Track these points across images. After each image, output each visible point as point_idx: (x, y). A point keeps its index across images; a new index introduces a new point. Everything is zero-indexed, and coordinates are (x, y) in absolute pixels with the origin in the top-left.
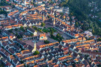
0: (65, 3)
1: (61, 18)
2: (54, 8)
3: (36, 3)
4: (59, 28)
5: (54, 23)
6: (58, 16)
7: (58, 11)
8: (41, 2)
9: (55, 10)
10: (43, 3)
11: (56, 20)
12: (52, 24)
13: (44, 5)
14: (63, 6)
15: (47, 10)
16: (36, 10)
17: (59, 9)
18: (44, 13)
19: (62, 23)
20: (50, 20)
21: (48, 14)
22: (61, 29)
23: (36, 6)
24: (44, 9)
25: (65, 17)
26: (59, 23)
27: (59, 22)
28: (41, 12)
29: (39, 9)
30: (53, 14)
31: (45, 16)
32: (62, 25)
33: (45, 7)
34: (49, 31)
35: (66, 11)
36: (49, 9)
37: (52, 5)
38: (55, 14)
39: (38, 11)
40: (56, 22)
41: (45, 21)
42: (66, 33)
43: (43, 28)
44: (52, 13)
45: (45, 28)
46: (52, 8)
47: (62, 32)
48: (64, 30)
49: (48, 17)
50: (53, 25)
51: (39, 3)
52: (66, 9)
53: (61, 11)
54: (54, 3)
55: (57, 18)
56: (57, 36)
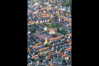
0: (67, 4)
1: (65, 15)
2: (59, 8)
3: (45, 4)
4: (63, 24)
5: (60, 20)
6: (62, 14)
7: (62, 9)
8: (48, 3)
9: (59, 9)
10: (50, 3)
11: (61, 17)
12: (58, 20)
13: (50, 5)
14: (65, 6)
15: (53, 9)
16: (45, 9)
17: (62, 8)
18: (51, 11)
19: (66, 20)
21: (54, 12)
22: (65, 25)
23: (44, 6)
24: (51, 8)
25: (67, 15)
26: (63, 20)
27: (63, 18)
28: (48, 11)
29: (47, 9)
30: (58, 12)
31: (52, 14)
32: (66, 21)
33: (51, 7)
34: (56, 27)
35: (68, 10)
36: (55, 8)
37: (57, 5)
38: (60, 12)
39: (46, 10)
40: (61, 19)
41: (52, 18)
42: (69, 28)
43: (51, 24)
44: (57, 12)
45: (52, 24)
46: (57, 7)
47: (66, 27)
48: (67, 25)
49: (55, 15)
50: (58, 22)
51: (47, 3)
52: (68, 8)
53: (64, 9)
54: (58, 3)
55: (61, 16)
56: (63, 30)
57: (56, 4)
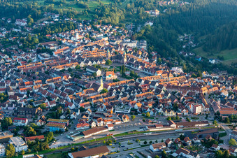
0: (140, 35)
1: (135, 54)
2: (123, 42)
3: (94, 36)
4: (133, 66)
5: (125, 60)
6: (130, 52)
7: (129, 45)
8: (102, 35)
9: (124, 45)
10: (105, 36)
11: (128, 57)
12: (122, 61)
13: (106, 39)
14: (136, 39)
15: (113, 45)
16: (95, 45)
17: (131, 42)
18: (108, 48)
19: (138, 60)
20: (118, 57)
21: (114, 50)
22: (135, 67)
23: (94, 40)
24: (107, 44)
25: (140, 53)
26: (132, 60)
27: (133, 58)
28: (103, 48)
29: (100, 44)
30: (123, 49)
32: (137, 62)
33: (108, 41)
35: (142, 45)
36: (115, 43)
37: (119, 38)
38: (125, 50)
39: (98, 47)
40: (128, 59)
41: (111, 59)
42: (144, 71)
43: (108, 67)
44: (121, 48)
45: (111, 67)
46: (119, 42)
47: (137, 70)
48: (140, 67)
49: (115, 53)
50: (123, 63)
51: (99, 36)
52: (142, 43)
53: (134, 45)
54: (122, 35)
55: (129, 54)
56: (131, 74)
57: (118, 36)
